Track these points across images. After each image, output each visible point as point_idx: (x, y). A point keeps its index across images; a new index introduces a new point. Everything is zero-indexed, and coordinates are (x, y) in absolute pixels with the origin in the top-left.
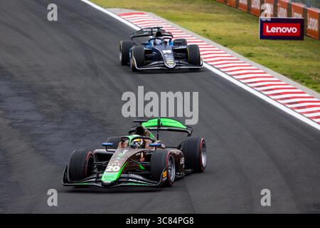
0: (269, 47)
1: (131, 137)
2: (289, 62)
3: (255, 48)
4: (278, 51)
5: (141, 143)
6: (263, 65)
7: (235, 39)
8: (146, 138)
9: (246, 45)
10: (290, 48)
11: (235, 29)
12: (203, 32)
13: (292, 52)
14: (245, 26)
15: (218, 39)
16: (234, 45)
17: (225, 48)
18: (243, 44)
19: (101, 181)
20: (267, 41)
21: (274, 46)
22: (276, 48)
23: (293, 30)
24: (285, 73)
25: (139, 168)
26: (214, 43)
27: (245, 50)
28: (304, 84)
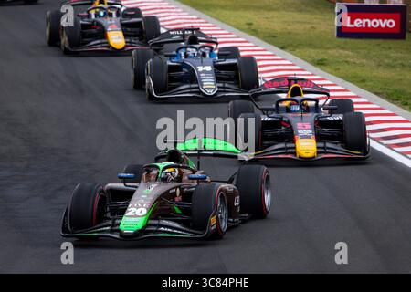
0: (352, 50)
1: (161, 166)
2: (384, 73)
3: (329, 51)
4: (366, 57)
5: (176, 174)
6: (342, 78)
7: (299, 37)
8: (182, 167)
9: (315, 47)
10: (384, 52)
11: (298, 22)
12: (246, 27)
13: (388, 57)
14: (313, 17)
15: (271, 38)
16: (296, 47)
17: (282, 51)
18: (311, 45)
19: (119, 231)
20: (348, 40)
21: (359, 49)
22: (363, 52)
23: (389, 23)
24: (377, 90)
25: (174, 212)
26: (264, 43)
27: (314, 55)
28: (407, 107)
